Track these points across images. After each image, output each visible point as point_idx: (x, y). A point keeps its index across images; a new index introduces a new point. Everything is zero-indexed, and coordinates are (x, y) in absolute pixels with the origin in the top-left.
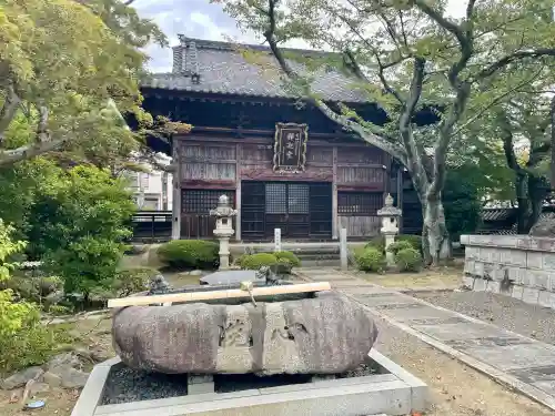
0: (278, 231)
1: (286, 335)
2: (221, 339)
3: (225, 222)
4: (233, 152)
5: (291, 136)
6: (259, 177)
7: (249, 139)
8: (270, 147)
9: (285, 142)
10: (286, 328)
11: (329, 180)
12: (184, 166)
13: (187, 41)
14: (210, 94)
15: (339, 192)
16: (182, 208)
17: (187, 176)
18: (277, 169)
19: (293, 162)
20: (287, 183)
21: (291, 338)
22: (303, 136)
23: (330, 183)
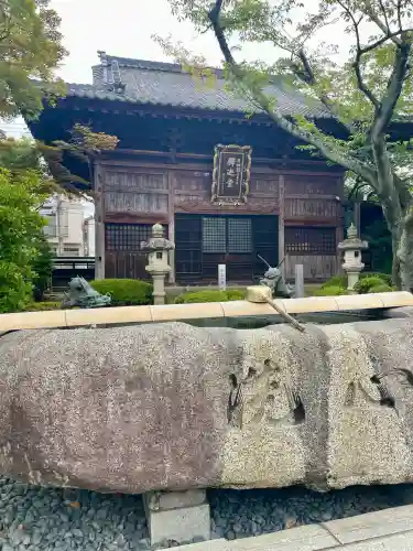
0: (222, 268)
1: (376, 396)
2: (233, 406)
3: (160, 256)
4: (164, 180)
5: (231, 161)
6: (196, 210)
7: (183, 166)
8: (207, 174)
9: (225, 168)
10: (375, 379)
11: (274, 213)
12: (109, 195)
13: (109, 58)
14: (139, 105)
15: (286, 227)
16: (106, 247)
17: (112, 208)
18: (216, 200)
19: (233, 192)
20: (227, 217)
21: (388, 401)
22: (246, 161)
23: (277, 217)
